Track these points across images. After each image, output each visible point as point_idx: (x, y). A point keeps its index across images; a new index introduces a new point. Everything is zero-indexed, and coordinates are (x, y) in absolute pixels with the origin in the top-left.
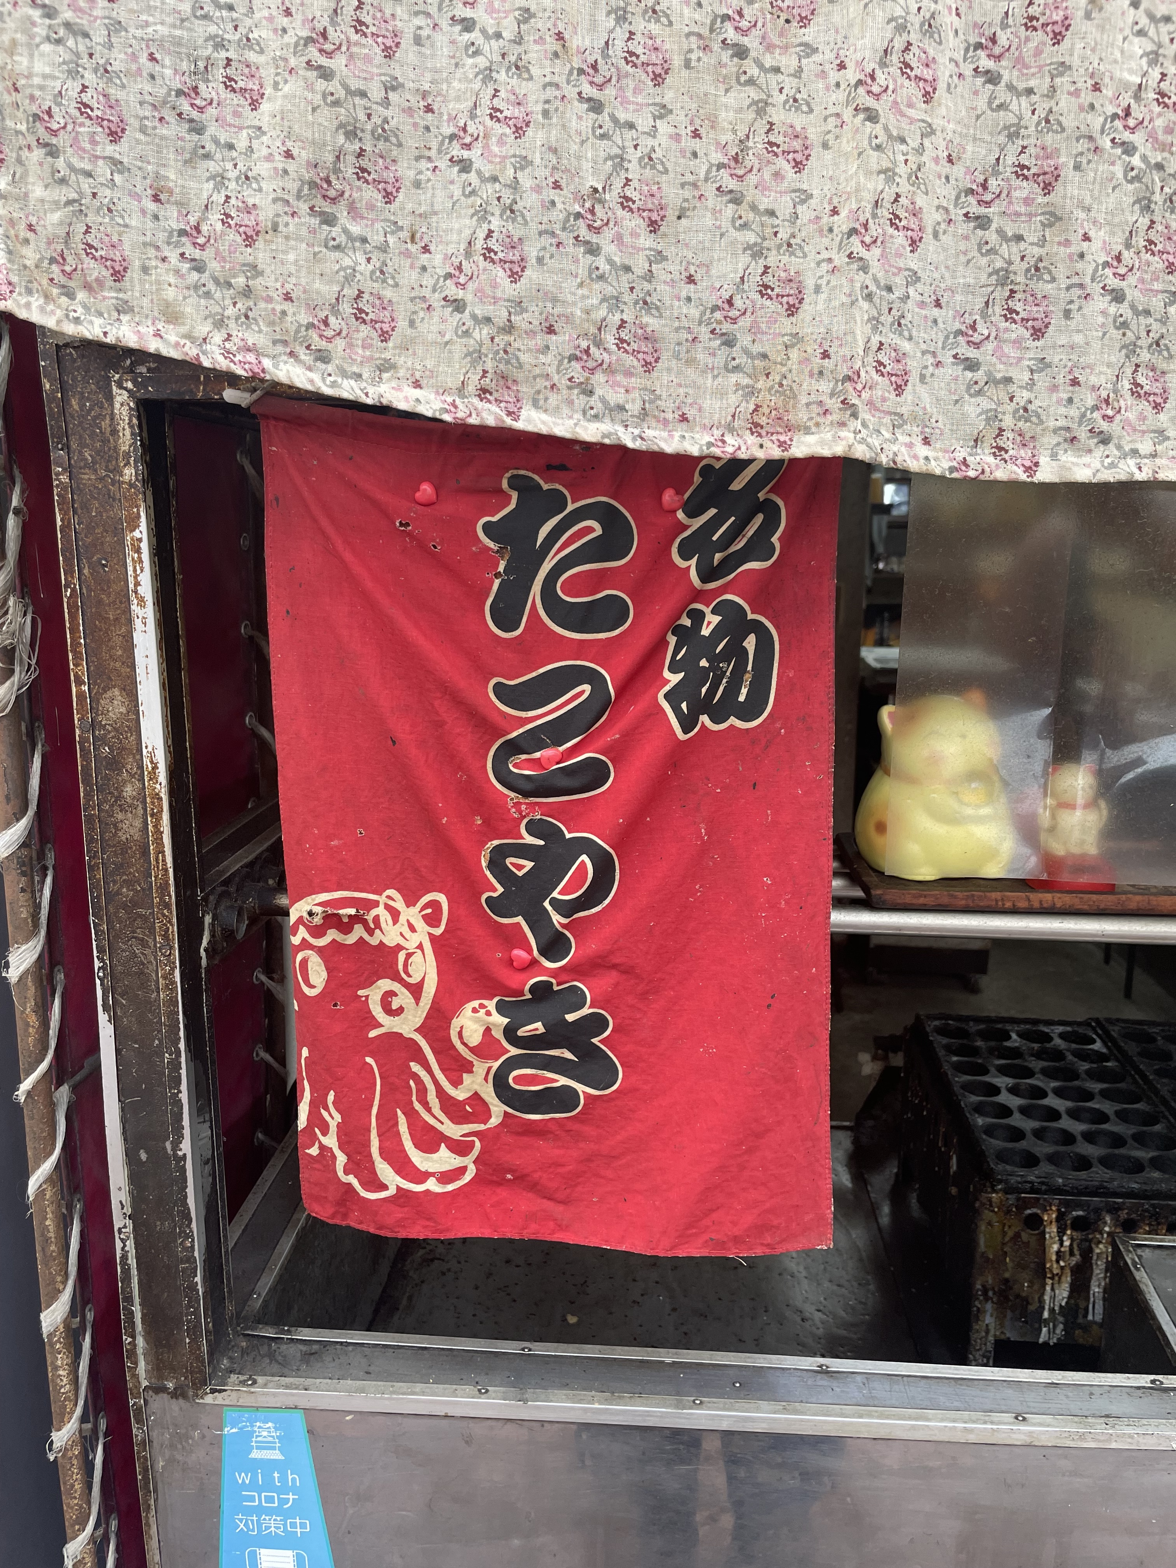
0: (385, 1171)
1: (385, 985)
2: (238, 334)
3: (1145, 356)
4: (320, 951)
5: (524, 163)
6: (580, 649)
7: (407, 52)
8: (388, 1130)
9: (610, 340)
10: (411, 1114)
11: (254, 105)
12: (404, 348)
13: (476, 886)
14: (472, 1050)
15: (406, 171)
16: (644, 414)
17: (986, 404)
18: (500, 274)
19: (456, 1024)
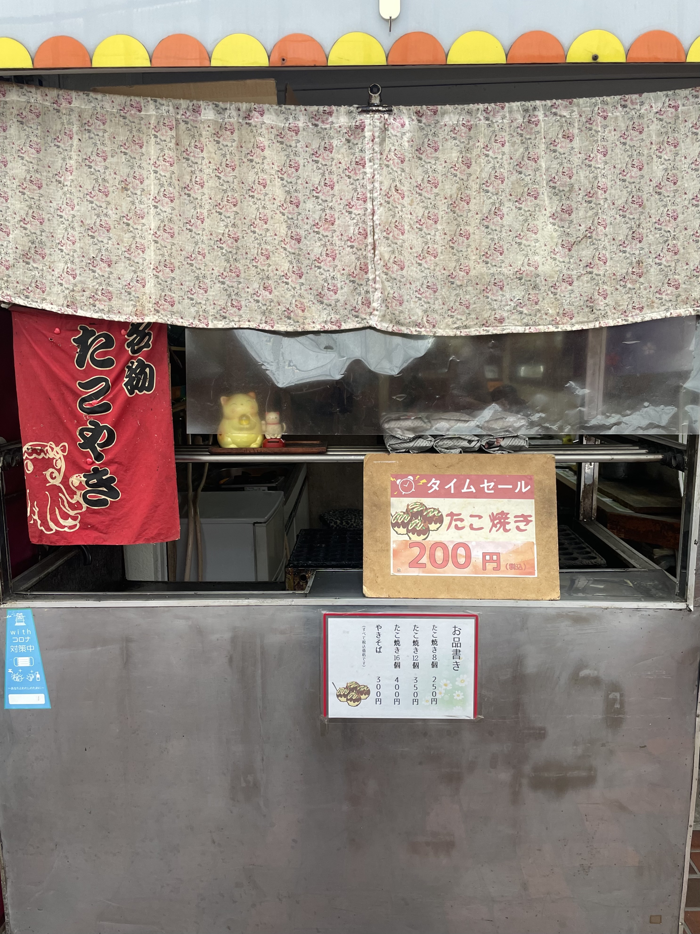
0: (52, 525)
1: (51, 470)
3: (234, 297)
4: (31, 460)
5: (75, 251)
6: (101, 372)
7: (46, 223)
8: (53, 513)
9: (100, 293)
10: (60, 509)
11: (8, 235)
12: (48, 295)
13: (75, 440)
14: (76, 488)
15: (47, 251)
16: (109, 311)
17: (196, 309)
18: (71, 278)
19: (71, 480)
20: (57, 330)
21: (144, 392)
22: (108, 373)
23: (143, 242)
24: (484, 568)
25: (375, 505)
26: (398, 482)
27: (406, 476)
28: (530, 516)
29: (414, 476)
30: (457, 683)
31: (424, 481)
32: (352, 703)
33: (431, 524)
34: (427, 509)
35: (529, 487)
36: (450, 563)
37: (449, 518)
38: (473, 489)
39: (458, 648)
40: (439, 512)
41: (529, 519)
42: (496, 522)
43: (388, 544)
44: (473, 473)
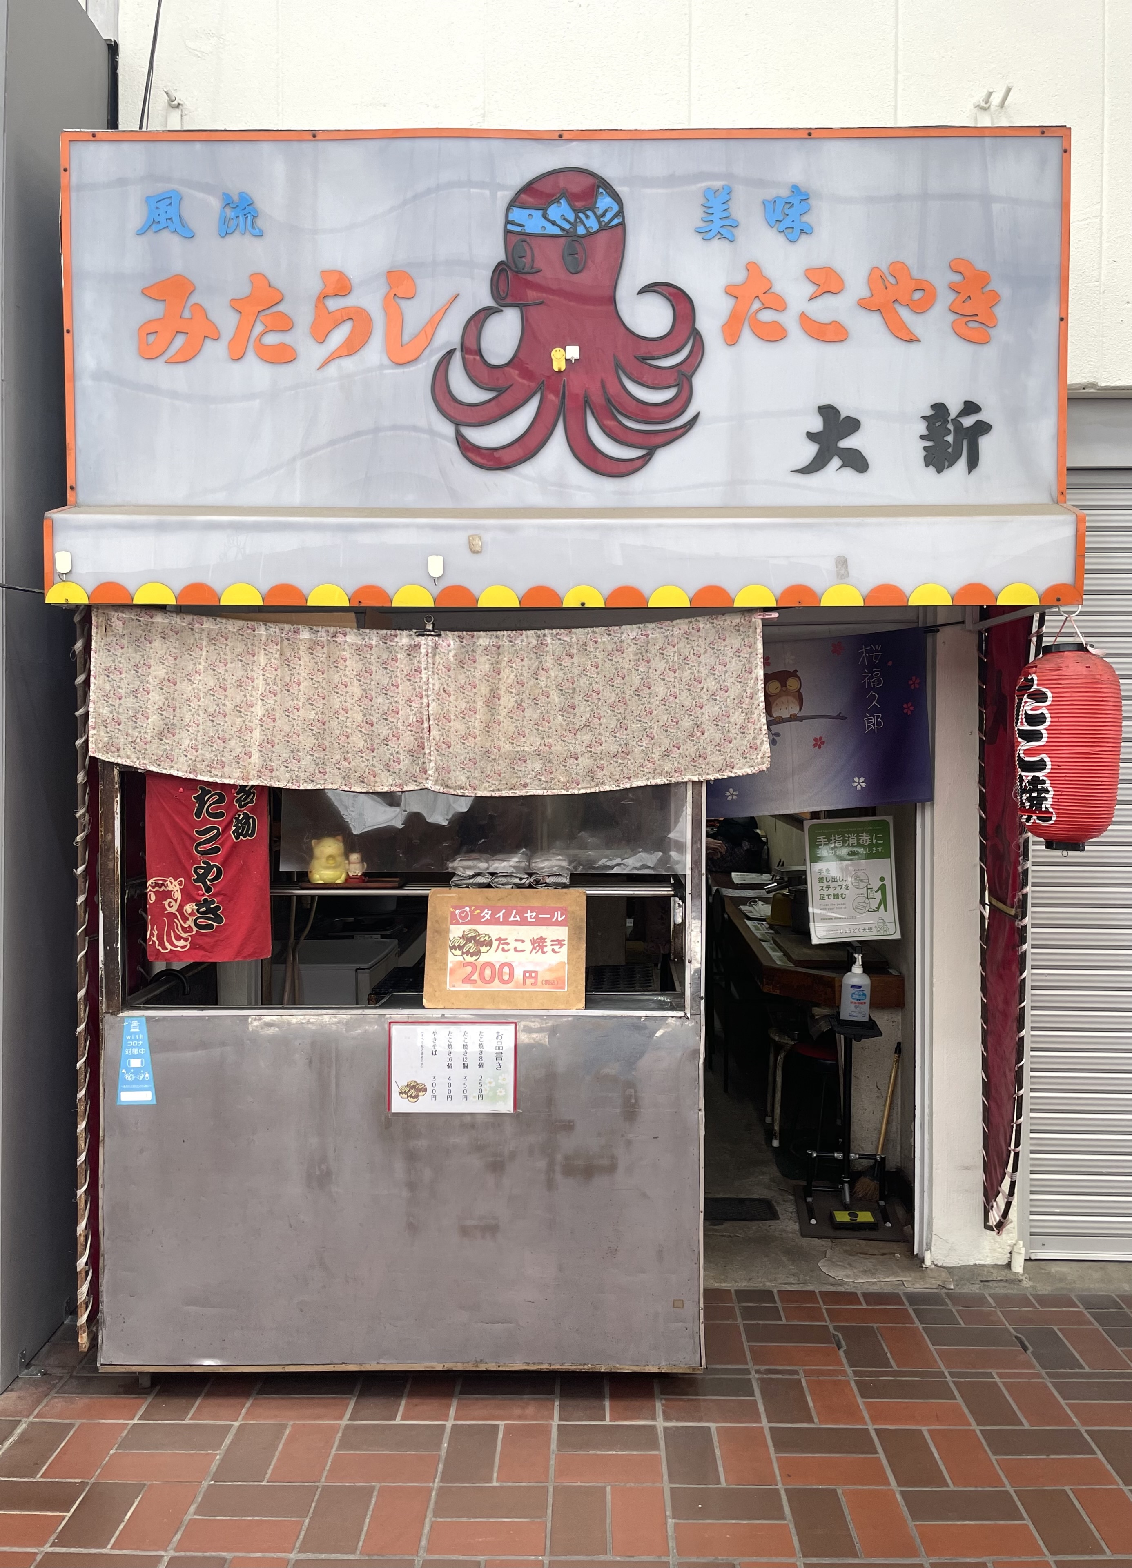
0: (167, 945)
1: (169, 900)
2: (142, 761)
3: (320, 766)
4: (154, 892)
5: (198, 731)
6: (214, 822)
7: (178, 710)
8: (169, 935)
9: (215, 762)
10: (174, 932)
11: (147, 719)
12: (176, 763)
13: (190, 876)
14: (189, 914)
15: (177, 731)
16: (221, 776)
17: (290, 774)
18: (194, 751)
19: (185, 908)
20: (181, 789)
21: (248, 838)
22: (219, 823)
23: (251, 724)
24: (524, 984)
25: (437, 932)
26: (457, 912)
27: (464, 907)
28: (564, 941)
29: (470, 907)
30: (499, 1081)
31: (478, 911)
32: (411, 1099)
33: (482, 947)
34: (479, 935)
35: (564, 917)
36: (497, 980)
37: (497, 942)
38: (518, 918)
39: (501, 1051)
40: (490, 937)
41: (563, 943)
42: (535, 945)
43: (446, 964)
44: (519, 904)
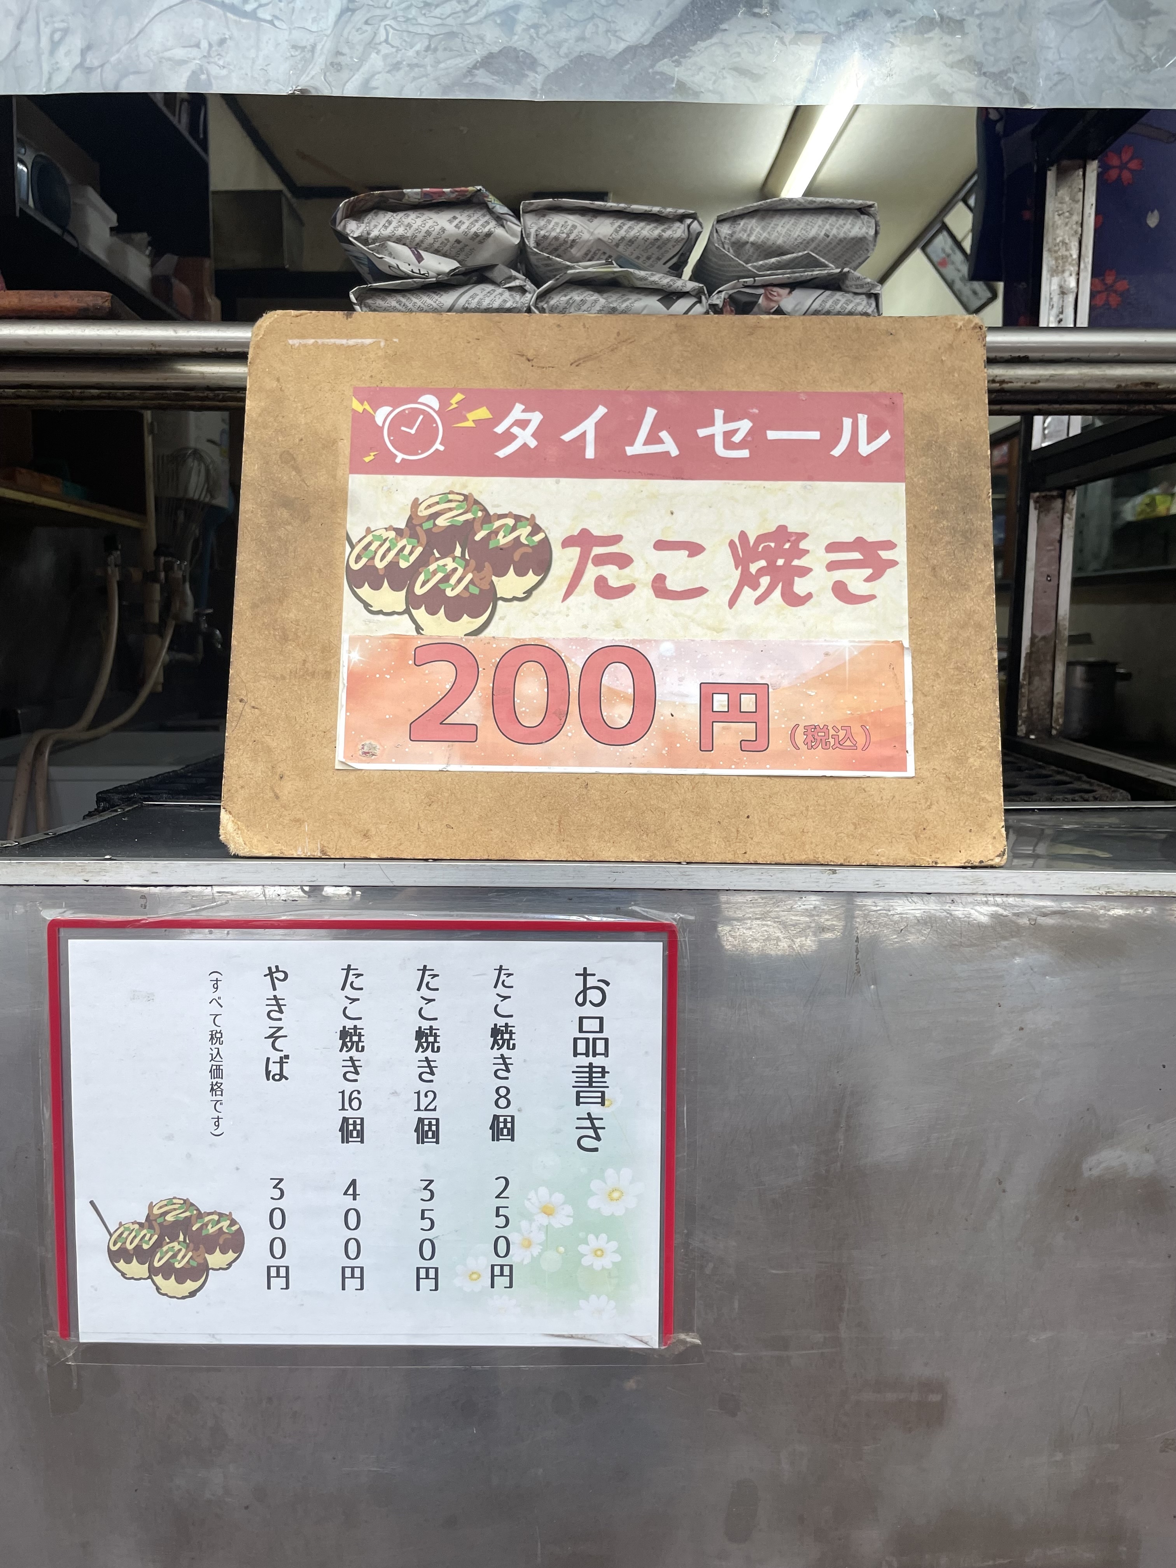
24: (706, 744)
25: (287, 503)
26: (382, 415)
27: (414, 394)
28: (890, 545)
29: (443, 395)
30: (593, 1203)
31: (483, 413)
32: (170, 1285)
33: (502, 573)
34: (488, 518)
35: (886, 436)
36: (573, 729)
37: (575, 552)
38: (669, 445)
39: (598, 1061)
40: (536, 529)
41: (885, 555)
42: (754, 568)
43: (330, 651)
44: (671, 384)
